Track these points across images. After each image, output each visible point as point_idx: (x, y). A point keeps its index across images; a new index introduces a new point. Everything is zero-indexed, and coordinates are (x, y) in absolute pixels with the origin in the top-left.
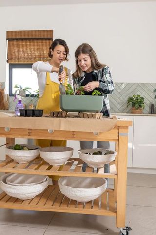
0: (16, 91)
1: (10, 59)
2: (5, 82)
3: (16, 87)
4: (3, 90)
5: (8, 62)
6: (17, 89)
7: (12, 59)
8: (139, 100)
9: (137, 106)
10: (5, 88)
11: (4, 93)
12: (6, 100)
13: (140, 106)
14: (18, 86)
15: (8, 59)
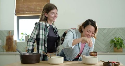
0: (22, 37)
1: (18, 13)
2: (13, 31)
3: (22, 34)
4: (12, 36)
5: (16, 15)
6: (23, 35)
7: (19, 13)
8: (120, 42)
9: (118, 46)
10: (13, 34)
11: (13, 39)
12: (15, 44)
13: (121, 46)
14: (24, 33)
15: (16, 13)
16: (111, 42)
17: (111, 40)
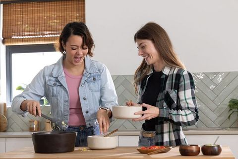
1: (8, 38)
3: (20, 88)
5: (3, 42)
7: (11, 38)
12: (2, 113)
15: (4, 39)
16: (230, 106)
17: (229, 100)
